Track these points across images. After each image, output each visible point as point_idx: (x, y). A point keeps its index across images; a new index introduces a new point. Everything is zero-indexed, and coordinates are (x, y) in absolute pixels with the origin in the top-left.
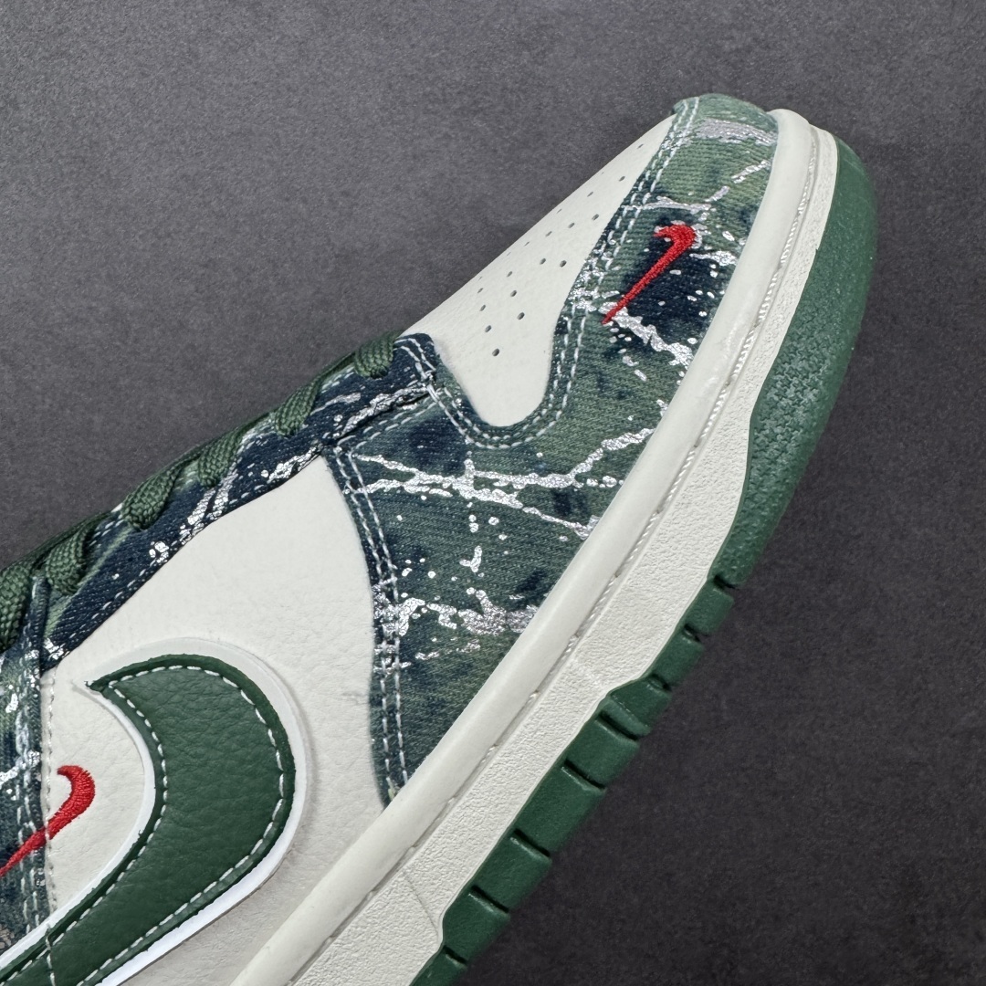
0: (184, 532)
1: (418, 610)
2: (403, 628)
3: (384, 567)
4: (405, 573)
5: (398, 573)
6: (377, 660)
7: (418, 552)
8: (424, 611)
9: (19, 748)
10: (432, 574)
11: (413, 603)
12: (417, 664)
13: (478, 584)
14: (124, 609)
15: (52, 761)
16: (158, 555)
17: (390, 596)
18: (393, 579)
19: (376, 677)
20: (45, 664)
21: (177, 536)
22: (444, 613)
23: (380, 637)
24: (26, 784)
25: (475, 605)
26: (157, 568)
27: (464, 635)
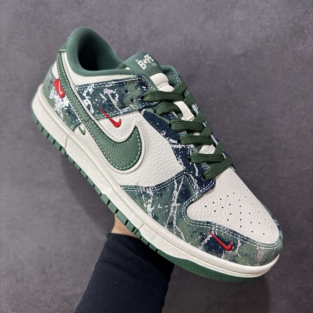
0: (167, 138)
1: (151, 195)
2: (148, 192)
3: (159, 188)
4: (158, 192)
5: (158, 191)
6: (142, 187)
7: (161, 195)
8: (151, 197)
9: (123, 110)
10: (157, 198)
11: (152, 194)
12: (142, 195)
13: (155, 207)
14: (152, 127)
15: (121, 117)
16: (163, 133)
17: (153, 189)
18: (156, 190)
19: (139, 187)
20: (140, 110)
21: (167, 137)
22: (150, 201)
23: (146, 188)
24: (117, 113)
25: (152, 207)
26: (160, 133)
27: (147, 204)
